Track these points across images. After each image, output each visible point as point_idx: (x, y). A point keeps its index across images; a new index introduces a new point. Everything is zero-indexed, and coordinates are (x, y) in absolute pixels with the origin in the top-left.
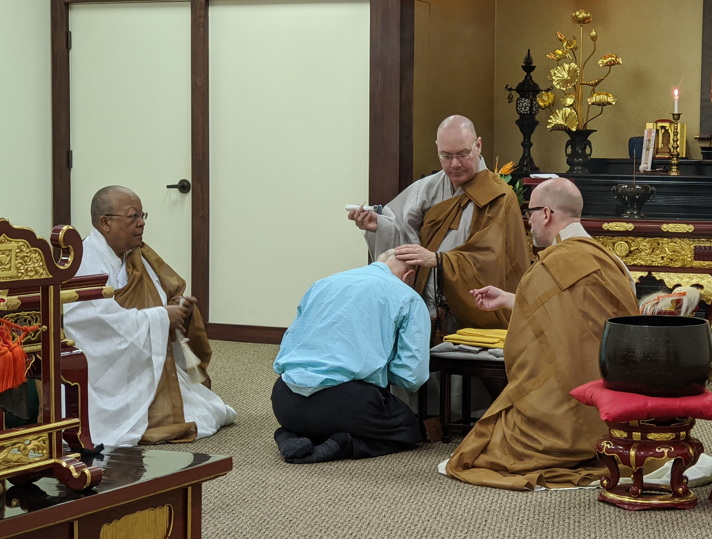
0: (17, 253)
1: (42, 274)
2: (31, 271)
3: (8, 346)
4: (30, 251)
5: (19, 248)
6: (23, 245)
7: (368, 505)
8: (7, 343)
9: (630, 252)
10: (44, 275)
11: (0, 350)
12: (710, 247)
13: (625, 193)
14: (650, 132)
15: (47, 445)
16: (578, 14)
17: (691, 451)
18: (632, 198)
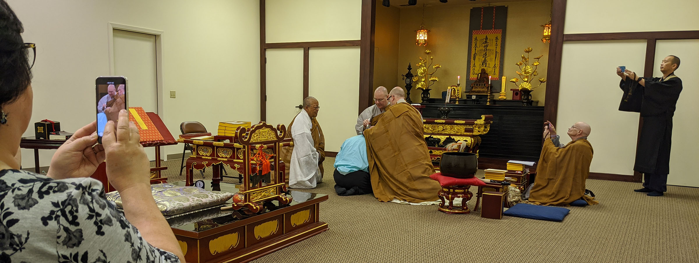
0: (268, 132)
2: (272, 138)
4: (271, 132)
6: (269, 130)
8: (265, 160)
9: (444, 129)
10: (275, 139)
11: (263, 162)
12: (470, 128)
13: (442, 110)
14: (449, 90)
15: (276, 191)
16: (427, 51)
17: (469, 196)
18: (444, 112)
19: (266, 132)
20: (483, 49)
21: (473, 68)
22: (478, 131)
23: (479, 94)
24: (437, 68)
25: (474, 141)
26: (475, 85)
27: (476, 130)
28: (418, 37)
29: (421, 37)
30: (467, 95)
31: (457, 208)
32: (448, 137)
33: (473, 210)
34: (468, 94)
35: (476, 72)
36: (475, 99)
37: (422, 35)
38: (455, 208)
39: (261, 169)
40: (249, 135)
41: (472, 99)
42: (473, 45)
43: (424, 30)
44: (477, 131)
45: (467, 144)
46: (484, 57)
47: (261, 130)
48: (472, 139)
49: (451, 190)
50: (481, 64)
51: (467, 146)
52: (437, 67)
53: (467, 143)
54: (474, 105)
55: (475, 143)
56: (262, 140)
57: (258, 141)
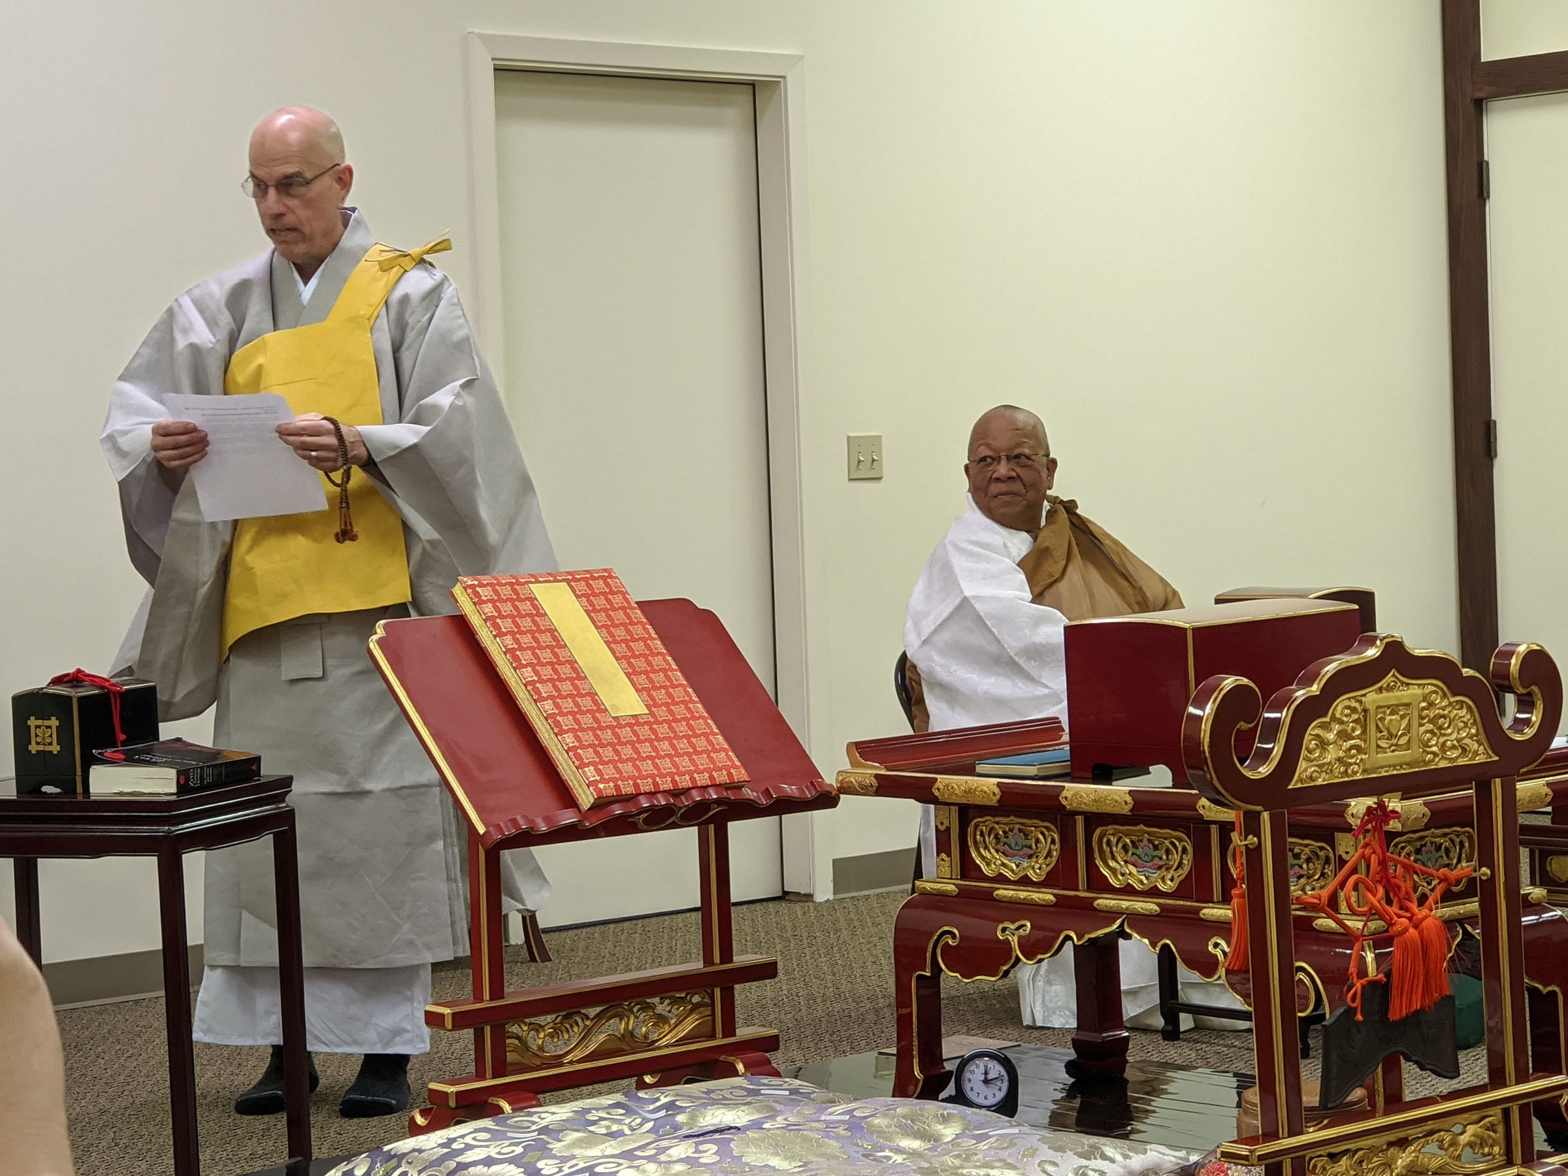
0: (1424, 709)
1: (1476, 753)
2: (1453, 747)
3: (1408, 915)
4: (1450, 704)
5: (1425, 698)
6: (1435, 692)
8: (1407, 910)
10: (1482, 755)
11: (1391, 925)
15: (1500, 1135)
19: (1407, 705)
39: (1383, 976)
40: (1283, 736)
47: (1371, 697)
56: (1382, 767)
57: (1355, 773)
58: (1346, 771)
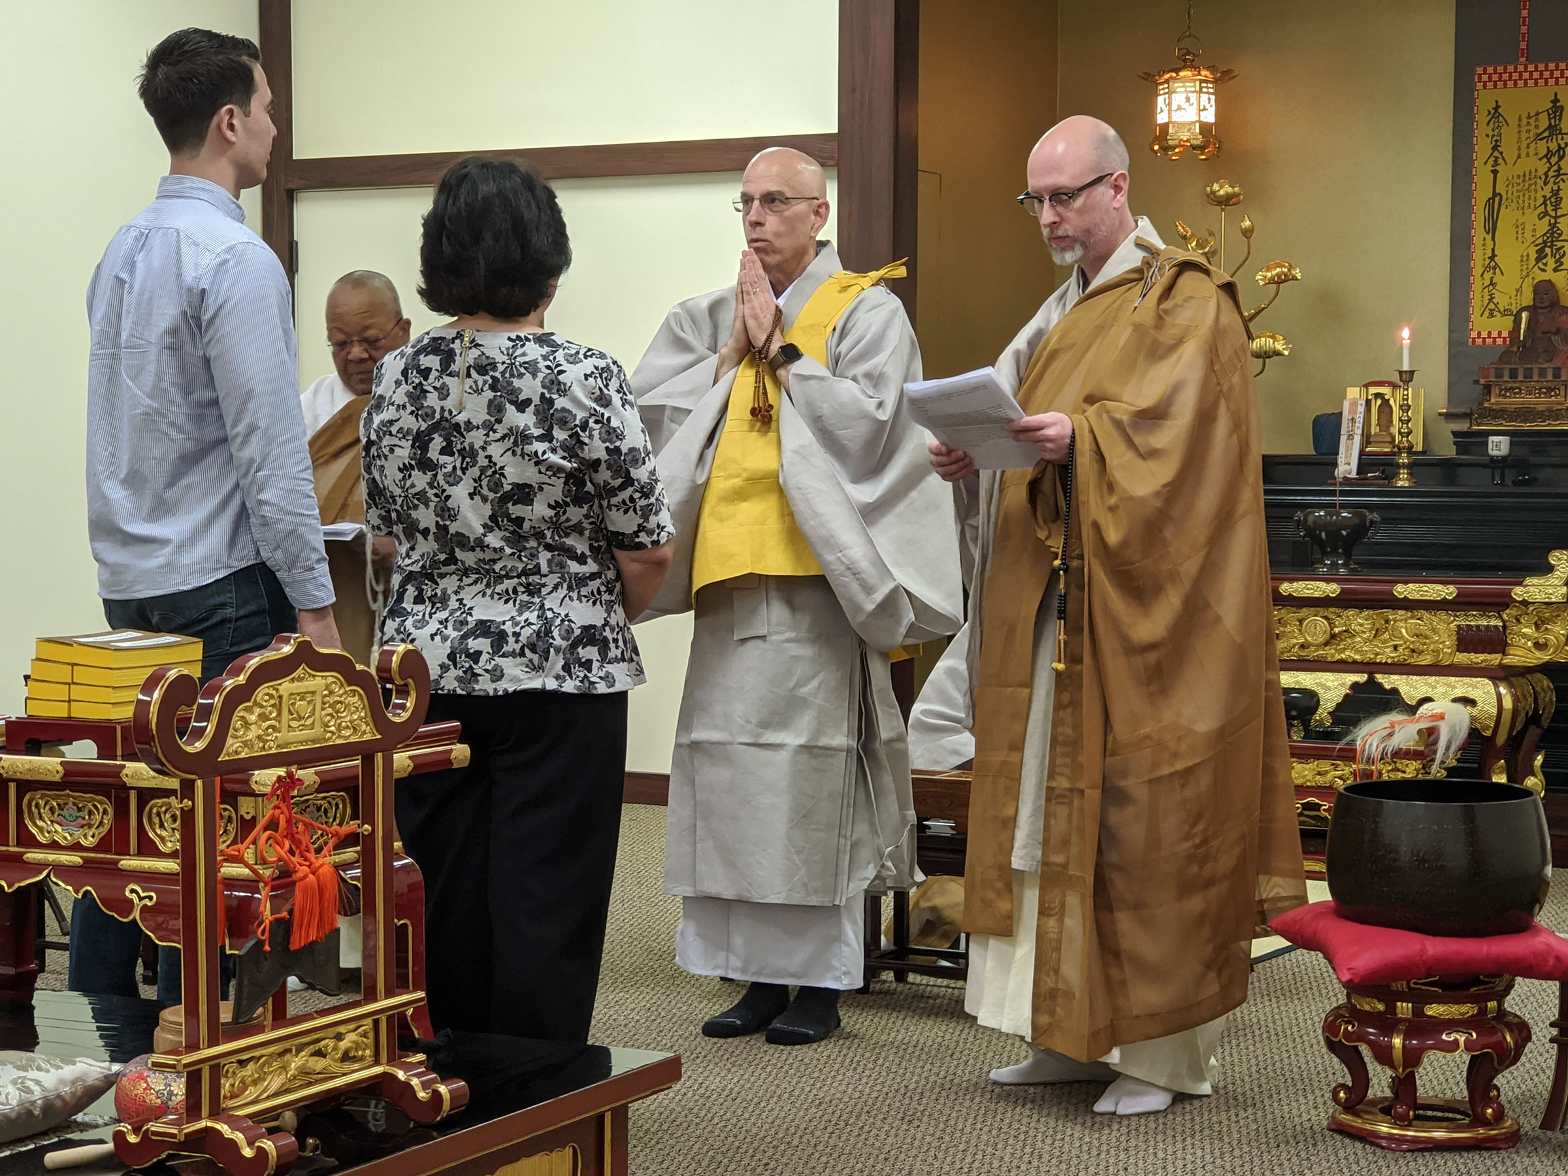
0: (325, 696)
1: (364, 732)
2: (347, 727)
3: (307, 863)
4: (346, 692)
5: (327, 687)
6: (334, 682)
7: (901, 1133)
8: (306, 859)
9: (1333, 636)
10: (368, 733)
11: (296, 872)
12: (1487, 627)
13: (1321, 525)
14: (1354, 404)
15: (370, 1041)
16: (1216, 187)
17: (1508, 1038)
18: (1333, 533)
19: (313, 693)
20: (1541, 173)
21: (1488, 276)
22: (1537, 645)
23: (1527, 426)
24: (1278, 283)
25: (1516, 700)
26: (1501, 376)
27: (1525, 636)
28: (1166, 109)
29: (1179, 108)
30: (1456, 434)
31: (1439, 1114)
32: (1362, 678)
33: (1537, 1123)
34: (1463, 426)
35: (1502, 301)
36: (1504, 458)
37: (1188, 99)
38: (1430, 1113)
39: (285, 914)
40: (214, 717)
41: (1493, 459)
42: (1482, 148)
43: (1196, 68)
44: (1530, 643)
45: (1473, 719)
46: (1546, 213)
47: (286, 686)
48: (1503, 690)
49: (1399, 1004)
50: (1533, 256)
51: (1474, 733)
52: (1279, 275)
53: (1475, 711)
54: (1505, 490)
55: (1523, 714)
56: (292, 743)
57: (271, 748)
58: (264, 747)
